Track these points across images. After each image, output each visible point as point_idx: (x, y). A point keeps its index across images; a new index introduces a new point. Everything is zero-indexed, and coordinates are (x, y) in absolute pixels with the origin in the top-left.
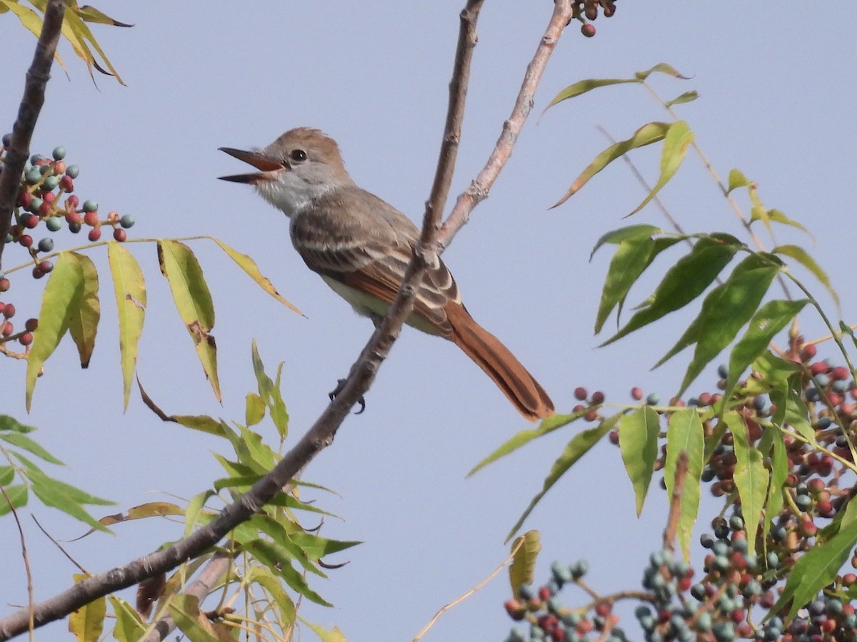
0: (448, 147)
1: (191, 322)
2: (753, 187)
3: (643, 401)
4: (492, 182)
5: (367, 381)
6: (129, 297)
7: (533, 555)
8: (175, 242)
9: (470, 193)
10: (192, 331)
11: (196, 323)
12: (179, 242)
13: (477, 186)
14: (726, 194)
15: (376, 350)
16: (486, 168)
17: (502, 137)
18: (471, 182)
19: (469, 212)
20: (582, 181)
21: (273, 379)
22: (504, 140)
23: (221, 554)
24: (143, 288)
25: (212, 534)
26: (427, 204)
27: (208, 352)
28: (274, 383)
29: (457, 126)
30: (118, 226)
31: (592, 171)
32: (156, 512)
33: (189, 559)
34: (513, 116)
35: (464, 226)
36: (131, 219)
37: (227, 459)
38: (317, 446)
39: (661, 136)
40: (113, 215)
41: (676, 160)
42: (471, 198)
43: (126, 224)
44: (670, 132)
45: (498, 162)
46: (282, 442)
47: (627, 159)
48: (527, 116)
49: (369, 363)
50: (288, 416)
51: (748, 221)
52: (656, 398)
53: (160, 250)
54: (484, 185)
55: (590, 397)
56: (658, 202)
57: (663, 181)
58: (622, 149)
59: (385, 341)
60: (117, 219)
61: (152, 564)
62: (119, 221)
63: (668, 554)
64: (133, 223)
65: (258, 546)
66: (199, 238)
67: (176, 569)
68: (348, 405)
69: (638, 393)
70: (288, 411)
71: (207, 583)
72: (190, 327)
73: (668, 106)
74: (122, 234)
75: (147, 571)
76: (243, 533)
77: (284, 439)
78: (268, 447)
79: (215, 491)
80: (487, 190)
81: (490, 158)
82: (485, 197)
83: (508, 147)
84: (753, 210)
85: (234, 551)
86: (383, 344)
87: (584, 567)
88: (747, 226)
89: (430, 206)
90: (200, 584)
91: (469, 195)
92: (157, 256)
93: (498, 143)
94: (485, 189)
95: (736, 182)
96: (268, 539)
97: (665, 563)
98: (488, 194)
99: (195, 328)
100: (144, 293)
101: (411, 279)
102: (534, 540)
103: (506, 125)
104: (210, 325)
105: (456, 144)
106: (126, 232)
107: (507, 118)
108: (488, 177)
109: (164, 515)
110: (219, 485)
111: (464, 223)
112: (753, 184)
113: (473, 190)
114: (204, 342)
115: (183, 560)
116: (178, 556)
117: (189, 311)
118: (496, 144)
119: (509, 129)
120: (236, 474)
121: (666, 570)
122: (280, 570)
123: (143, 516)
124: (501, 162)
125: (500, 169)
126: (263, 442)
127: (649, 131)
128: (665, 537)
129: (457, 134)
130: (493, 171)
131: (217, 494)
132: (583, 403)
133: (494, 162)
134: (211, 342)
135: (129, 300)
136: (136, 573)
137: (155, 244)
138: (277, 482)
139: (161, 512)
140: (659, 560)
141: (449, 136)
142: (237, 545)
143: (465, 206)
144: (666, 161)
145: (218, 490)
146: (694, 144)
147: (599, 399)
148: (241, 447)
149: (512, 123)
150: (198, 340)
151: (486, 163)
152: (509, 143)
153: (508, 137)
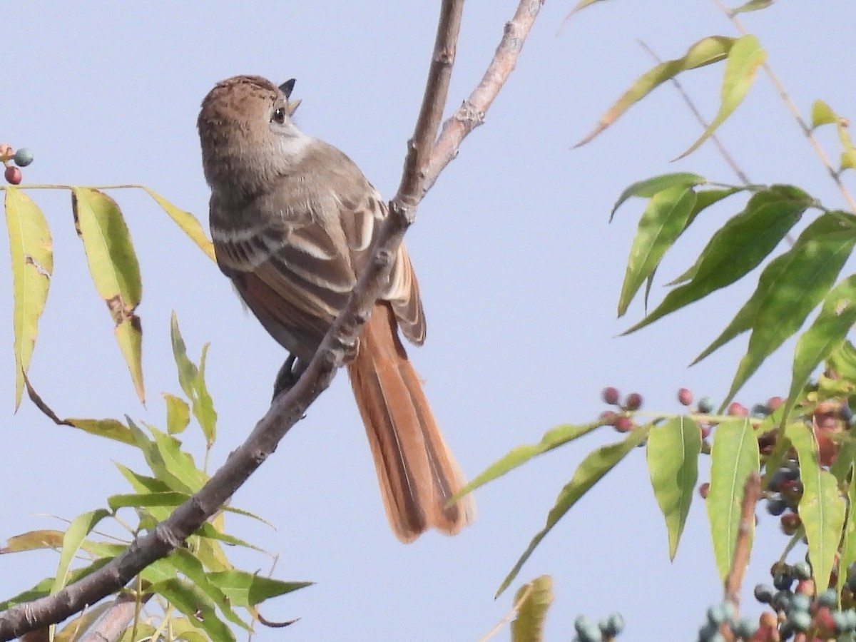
0: (439, 70)
1: (111, 296)
2: (844, 125)
3: (694, 407)
4: (489, 103)
5: (326, 376)
6: (30, 260)
7: (543, 607)
8: (94, 190)
9: (460, 118)
10: (111, 308)
11: (117, 298)
12: (101, 191)
13: (469, 108)
14: (808, 133)
15: (340, 336)
16: (481, 85)
17: (503, 44)
18: (461, 103)
19: (459, 143)
20: (618, 111)
21: (198, 364)
22: (506, 48)
23: (125, 598)
24: (49, 249)
25: (117, 575)
26: (410, 143)
27: (131, 337)
28: (199, 370)
29: (451, 42)
30: (12, 163)
31: (631, 98)
32: (44, 542)
33: (87, 605)
34: (517, 16)
35: (452, 162)
36: (29, 155)
37: (135, 471)
38: (258, 461)
39: (724, 54)
40: (4, 149)
41: (742, 87)
42: (462, 125)
43: (22, 162)
44: (735, 50)
45: (498, 77)
46: (209, 448)
47: (677, 85)
48: (536, 16)
49: (329, 352)
50: (215, 414)
51: (836, 169)
52: (710, 403)
53: (75, 201)
54: (479, 108)
55: (623, 401)
56: (717, 143)
57: (724, 114)
58: (671, 70)
59: (351, 324)
60: (10, 154)
61: (37, 613)
62: (13, 157)
63: (730, 609)
64: (32, 160)
65: (172, 587)
66: (127, 187)
67: (69, 619)
68: (301, 407)
69: (687, 396)
70: (216, 408)
71: (107, 637)
72: (109, 302)
73: (733, 14)
74: (17, 174)
75: (31, 622)
76: (157, 572)
77: (212, 444)
78: (189, 456)
79: (111, 511)
80: (482, 114)
81: (487, 72)
82: (479, 123)
83: (510, 57)
84: (844, 156)
85: (142, 593)
86: (348, 327)
87: (618, 623)
88: (835, 176)
89: (414, 146)
90: (98, 636)
91: (459, 121)
92: (72, 209)
93: (498, 51)
94: (480, 113)
95: (822, 118)
96: (184, 579)
97: (727, 620)
98: (484, 120)
99: (115, 304)
100: (51, 256)
101: (388, 242)
102: (545, 588)
103: (508, 28)
104: (136, 301)
105: (449, 66)
106: (21, 172)
107: (510, 18)
108: (484, 97)
109: (55, 547)
110: (118, 503)
111: (452, 157)
112: (843, 121)
113: (464, 114)
114: (127, 323)
115: (79, 607)
116: (72, 602)
117: (108, 281)
118: (494, 53)
119: (513, 33)
120: (144, 491)
121: (727, 629)
122: (201, 620)
123: (25, 548)
124: (502, 76)
125: (500, 86)
126: (183, 449)
127: (709, 47)
128: (727, 584)
129: (452, 53)
130: (490, 88)
131: (113, 515)
132: (614, 409)
133: (492, 77)
134: (136, 324)
135: (29, 264)
136: (16, 626)
137: (69, 194)
138: (204, 507)
139: (50, 543)
140: (718, 616)
141: (441, 54)
142: (146, 585)
143: (454, 134)
144: (729, 87)
145: (115, 510)
146: (766, 67)
147: (635, 403)
148: (154, 456)
149: (517, 25)
150: (120, 321)
151: (482, 77)
152: (513, 51)
153: (510, 43)
